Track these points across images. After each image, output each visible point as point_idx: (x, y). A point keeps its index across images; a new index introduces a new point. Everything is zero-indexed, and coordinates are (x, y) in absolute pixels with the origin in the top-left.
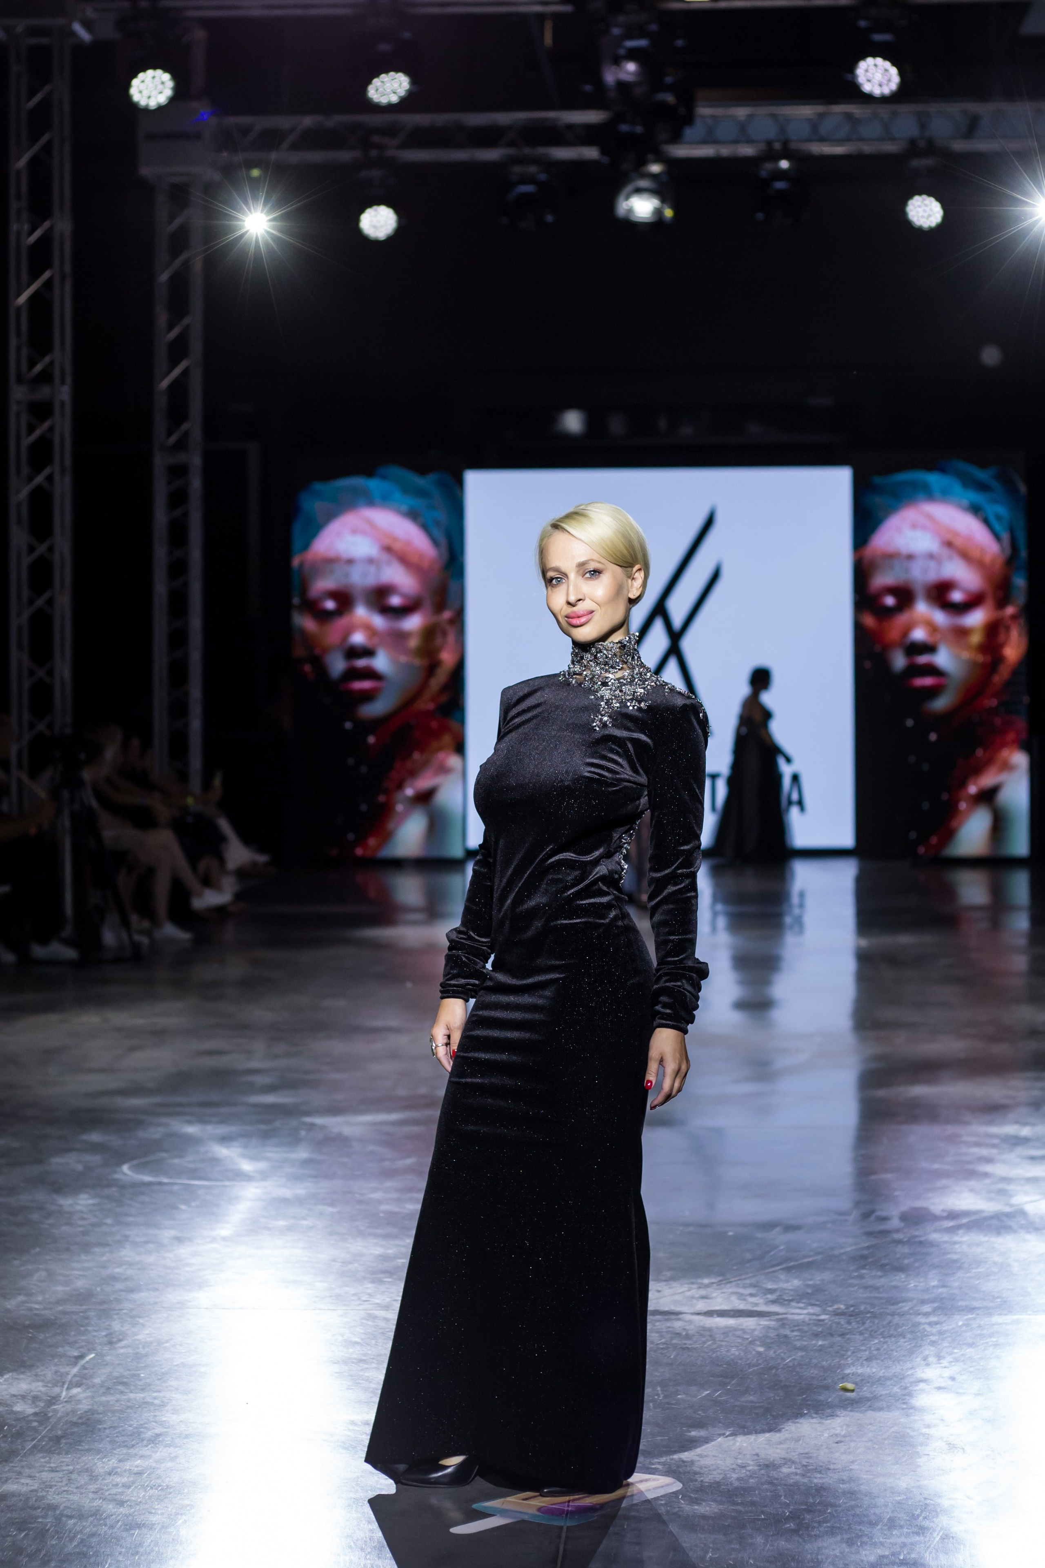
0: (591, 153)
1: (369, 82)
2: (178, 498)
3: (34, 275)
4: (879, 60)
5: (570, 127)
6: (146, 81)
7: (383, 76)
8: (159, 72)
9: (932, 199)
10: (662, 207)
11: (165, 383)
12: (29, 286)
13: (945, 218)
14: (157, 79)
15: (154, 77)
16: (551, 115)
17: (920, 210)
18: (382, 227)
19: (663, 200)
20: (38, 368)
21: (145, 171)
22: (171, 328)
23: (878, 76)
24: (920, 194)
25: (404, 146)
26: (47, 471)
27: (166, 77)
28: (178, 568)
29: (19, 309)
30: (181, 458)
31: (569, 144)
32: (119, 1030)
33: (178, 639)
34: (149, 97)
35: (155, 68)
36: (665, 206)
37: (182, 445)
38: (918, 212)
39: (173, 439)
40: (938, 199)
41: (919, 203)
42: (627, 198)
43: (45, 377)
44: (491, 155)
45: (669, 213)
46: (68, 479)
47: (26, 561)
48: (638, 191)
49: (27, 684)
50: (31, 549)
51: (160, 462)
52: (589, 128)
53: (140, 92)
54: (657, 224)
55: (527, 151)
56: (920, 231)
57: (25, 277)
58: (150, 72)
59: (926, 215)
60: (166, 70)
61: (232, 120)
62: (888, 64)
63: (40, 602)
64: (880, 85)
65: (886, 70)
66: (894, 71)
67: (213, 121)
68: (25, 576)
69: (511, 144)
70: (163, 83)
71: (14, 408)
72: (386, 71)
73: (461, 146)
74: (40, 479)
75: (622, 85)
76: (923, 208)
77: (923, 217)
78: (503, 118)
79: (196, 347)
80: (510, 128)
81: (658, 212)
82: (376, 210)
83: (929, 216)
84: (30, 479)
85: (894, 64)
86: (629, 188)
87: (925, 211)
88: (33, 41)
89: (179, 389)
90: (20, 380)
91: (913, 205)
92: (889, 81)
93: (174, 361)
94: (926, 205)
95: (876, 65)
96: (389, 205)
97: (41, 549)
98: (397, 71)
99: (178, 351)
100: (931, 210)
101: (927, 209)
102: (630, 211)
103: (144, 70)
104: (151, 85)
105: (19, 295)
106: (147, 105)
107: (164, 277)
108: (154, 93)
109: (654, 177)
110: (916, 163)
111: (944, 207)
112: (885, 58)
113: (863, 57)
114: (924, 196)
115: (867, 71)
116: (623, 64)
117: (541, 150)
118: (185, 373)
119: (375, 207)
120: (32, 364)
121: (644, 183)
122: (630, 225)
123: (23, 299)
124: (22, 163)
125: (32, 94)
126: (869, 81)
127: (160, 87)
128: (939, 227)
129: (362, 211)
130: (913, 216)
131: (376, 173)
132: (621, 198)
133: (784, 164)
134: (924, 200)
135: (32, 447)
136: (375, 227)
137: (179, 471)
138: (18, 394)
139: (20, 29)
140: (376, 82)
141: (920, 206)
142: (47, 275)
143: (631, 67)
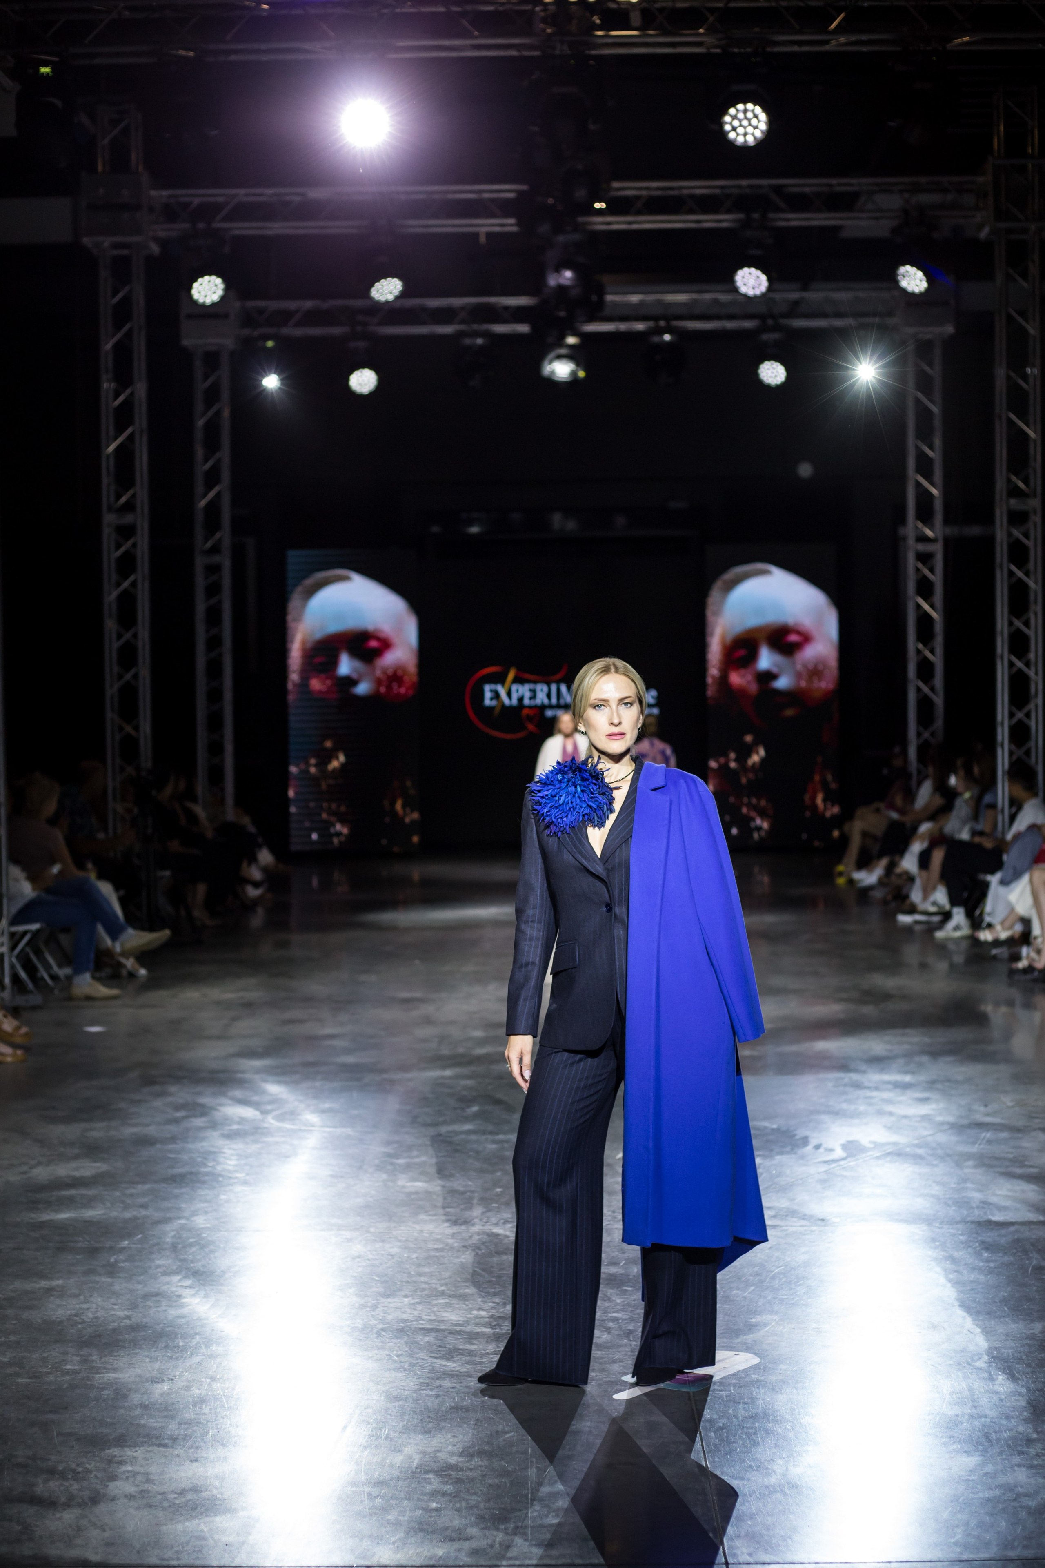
0: (523, 328)
1: (372, 285)
2: (213, 590)
3: (120, 431)
4: (753, 270)
5: (507, 308)
6: (204, 283)
7: (382, 280)
8: (213, 277)
9: (778, 364)
10: (577, 370)
11: (203, 503)
12: (115, 439)
13: (788, 378)
14: (212, 283)
15: (209, 281)
16: (492, 300)
17: (769, 372)
18: (366, 384)
19: (578, 364)
20: (123, 500)
21: (186, 342)
22: (206, 460)
23: (752, 282)
24: (769, 360)
25: (382, 323)
26: (132, 578)
27: (219, 281)
28: (214, 643)
29: (108, 456)
30: (216, 559)
31: (505, 321)
32: (218, 1003)
33: (215, 696)
34: (206, 296)
35: (210, 274)
36: (579, 368)
37: (215, 550)
38: (767, 374)
39: (209, 544)
40: (782, 364)
41: (768, 367)
42: (550, 362)
43: (129, 507)
44: (447, 330)
45: (581, 374)
46: (147, 584)
47: (116, 645)
48: (559, 357)
49: (118, 737)
50: (119, 636)
51: (200, 562)
52: (519, 309)
53: (199, 292)
54: (573, 382)
55: (475, 327)
56: (768, 387)
57: (112, 432)
58: (207, 278)
59: (773, 375)
60: (218, 276)
61: (251, 304)
62: (759, 273)
63: (128, 676)
64: (753, 288)
65: (758, 277)
66: (764, 278)
67: (237, 304)
68: (115, 655)
69: (462, 322)
70: (216, 286)
71: (106, 531)
72: (385, 278)
73: (424, 323)
74: (126, 584)
75: (561, 288)
76: (771, 370)
77: (771, 377)
78: (457, 302)
79: (226, 475)
80: (462, 308)
81: (574, 373)
82: (361, 372)
83: (776, 376)
84: (118, 585)
85: (764, 272)
86: (552, 355)
87: (772, 372)
88: (116, 252)
89: (213, 509)
90: (110, 509)
91: (764, 368)
92: (760, 285)
93: (209, 486)
94: (774, 368)
95: (750, 273)
96: (371, 368)
97: (128, 636)
98: (393, 277)
99: (212, 478)
100: (777, 372)
101: (774, 371)
102: (553, 372)
103: (202, 276)
104: (207, 287)
105: (108, 446)
106: (204, 302)
107: (201, 423)
108: (209, 293)
109: (572, 347)
110: (766, 337)
111: (787, 370)
112: (757, 268)
113: (741, 268)
114: (772, 362)
115: (743, 277)
116: (563, 272)
117: (485, 327)
118: (218, 495)
119: (361, 370)
120: (118, 497)
121: (563, 351)
122: (551, 383)
123: (111, 449)
124: (109, 346)
125: (115, 293)
126: (745, 285)
127: (214, 288)
128: (783, 385)
129: (351, 373)
130: (764, 376)
131: (362, 344)
132: (546, 362)
133: (667, 337)
134: (772, 364)
135: (119, 560)
136: (360, 384)
137: (213, 569)
138: (109, 518)
139: (106, 244)
140: (377, 285)
141: (768, 369)
142: (129, 430)
143: (568, 274)
